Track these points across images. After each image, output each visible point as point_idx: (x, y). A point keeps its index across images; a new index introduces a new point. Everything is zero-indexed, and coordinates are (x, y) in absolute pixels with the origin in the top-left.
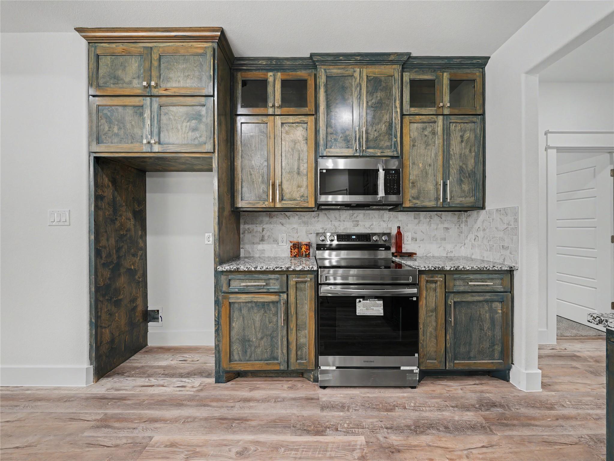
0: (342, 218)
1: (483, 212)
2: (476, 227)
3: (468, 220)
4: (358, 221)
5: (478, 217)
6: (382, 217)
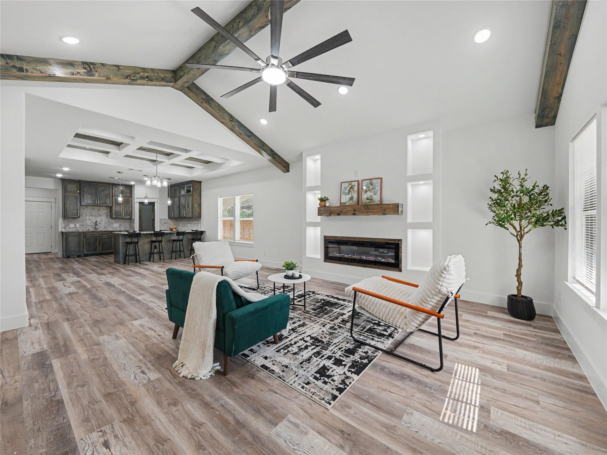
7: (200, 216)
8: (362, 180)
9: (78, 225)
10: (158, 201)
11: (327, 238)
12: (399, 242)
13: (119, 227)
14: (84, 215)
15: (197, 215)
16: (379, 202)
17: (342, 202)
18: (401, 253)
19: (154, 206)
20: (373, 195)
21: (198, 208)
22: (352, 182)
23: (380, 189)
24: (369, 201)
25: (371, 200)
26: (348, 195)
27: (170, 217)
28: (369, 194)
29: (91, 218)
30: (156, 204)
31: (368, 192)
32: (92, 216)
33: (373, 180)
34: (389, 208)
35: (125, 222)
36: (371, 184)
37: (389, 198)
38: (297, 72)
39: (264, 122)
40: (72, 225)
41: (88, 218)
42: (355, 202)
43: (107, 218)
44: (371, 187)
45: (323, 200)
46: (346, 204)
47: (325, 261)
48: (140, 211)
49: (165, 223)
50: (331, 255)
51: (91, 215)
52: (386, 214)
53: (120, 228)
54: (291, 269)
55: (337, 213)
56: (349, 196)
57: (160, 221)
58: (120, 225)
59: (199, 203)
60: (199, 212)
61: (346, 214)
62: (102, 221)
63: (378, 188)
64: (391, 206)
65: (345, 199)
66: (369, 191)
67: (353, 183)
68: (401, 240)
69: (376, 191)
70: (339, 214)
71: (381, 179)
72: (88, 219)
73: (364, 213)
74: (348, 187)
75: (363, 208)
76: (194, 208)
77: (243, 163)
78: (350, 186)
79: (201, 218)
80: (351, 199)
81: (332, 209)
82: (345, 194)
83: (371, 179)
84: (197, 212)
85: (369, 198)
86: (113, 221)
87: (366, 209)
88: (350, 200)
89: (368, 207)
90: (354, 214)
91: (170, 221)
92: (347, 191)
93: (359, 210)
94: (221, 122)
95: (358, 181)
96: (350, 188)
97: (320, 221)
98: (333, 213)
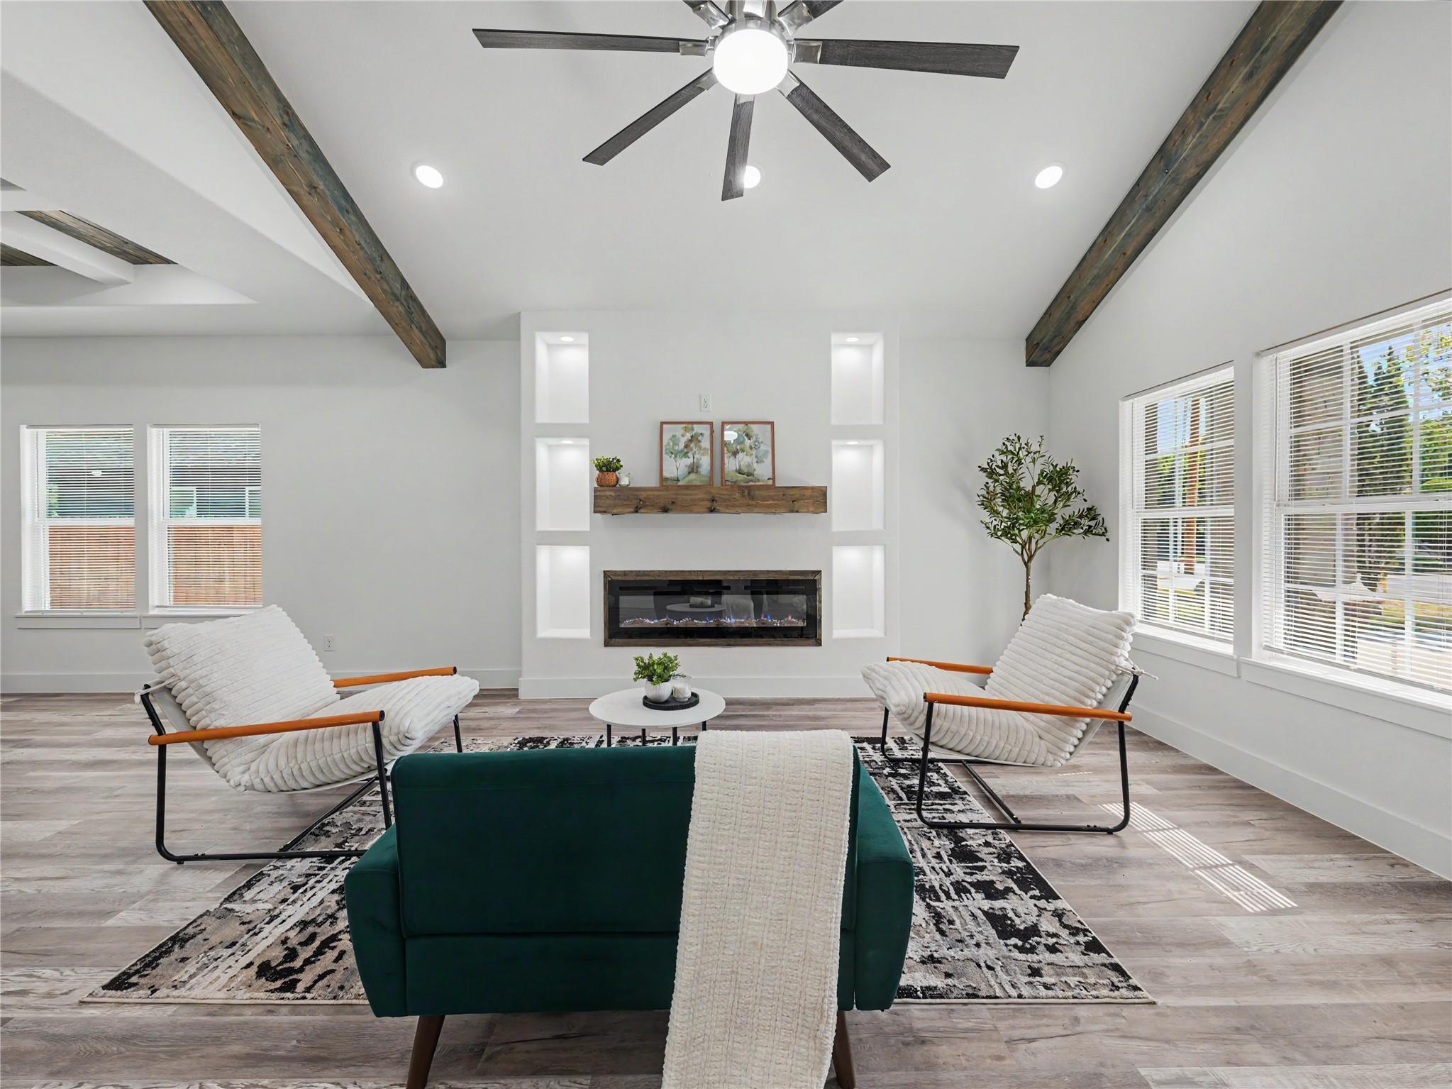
8: (724, 423)
11: (614, 578)
12: (816, 578)
16: (770, 482)
17: (666, 474)
18: (820, 602)
20: (755, 465)
22: (695, 426)
23: (770, 450)
24: (745, 476)
25: (749, 474)
26: (684, 459)
28: (744, 460)
31: (741, 455)
33: (754, 427)
34: (802, 498)
36: (747, 435)
37: (792, 473)
38: (801, 83)
39: (430, 177)
42: (704, 479)
44: (748, 442)
45: (607, 468)
46: (680, 483)
47: (607, 644)
50: (627, 624)
52: (797, 512)
54: (664, 679)
55: (662, 505)
56: (689, 461)
61: (687, 508)
63: (765, 447)
64: (808, 493)
65: (675, 468)
66: (743, 451)
67: (697, 429)
68: (819, 572)
69: (761, 454)
70: (665, 510)
71: (772, 424)
73: (739, 506)
74: (683, 436)
75: (737, 495)
77: (255, 302)
78: (688, 436)
80: (693, 469)
81: (643, 495)
82: (675, 454)
83: (746, 423)
85: (745, 470)
87: (743, 496)
88: (689, 473)
89: (752, 493)
90: (712, 510)
92: (681, 446)
93: (725, 500)
94: (234, 115)
95: (711, 424)
96: (691, 441)
97: (588, 529)
98: (645, 506)
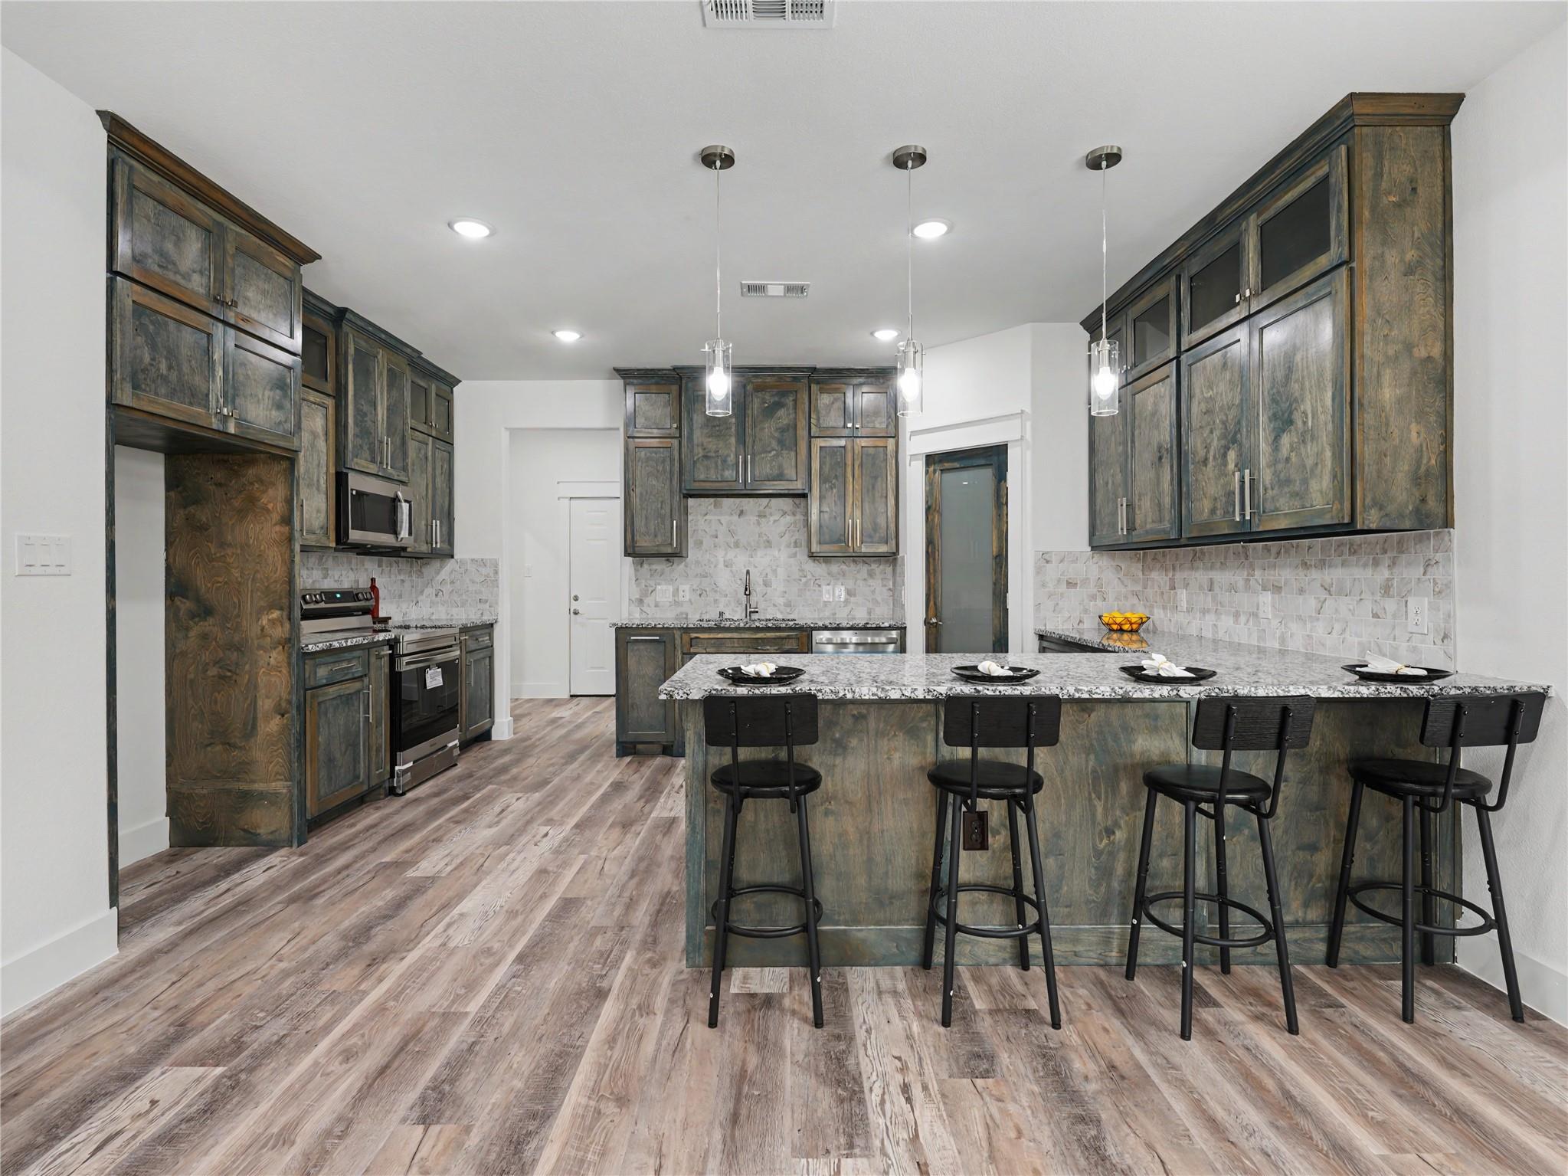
0: (310, 565)
1: (450, 564)
2: (440, 578)
3: (424, 570)
4: (327, 569)
5: (442, 567)
6: (350, 563)
7: (1433, 504)
9: (686, 591)
10: (1028, 436)
13: (847, 602)
14: (707, 542)
15: (1402, 494)
19: (1001, 475)
21: (1420, 416)
27: (1097, 546)
29: (731, 554)
30: (1013, 456)
32: (737, 545)
35: (871, 575)
40: (664, 592)
41: (720, 555)
43: (795, 555)
48: (931, 510)
49: (1070, 584)
51: (732, 541)
53: (847, 610)
57: (1039, 571)
58: (849, 593)
59: (1421, 352)
60: (1433, 461)
62: (775, 571)
72: (721, 565)
76: (1368, 419)
79: (1448, 522)
84: (1405, 467)
86: (818, 569)
91: (1102, 569)
